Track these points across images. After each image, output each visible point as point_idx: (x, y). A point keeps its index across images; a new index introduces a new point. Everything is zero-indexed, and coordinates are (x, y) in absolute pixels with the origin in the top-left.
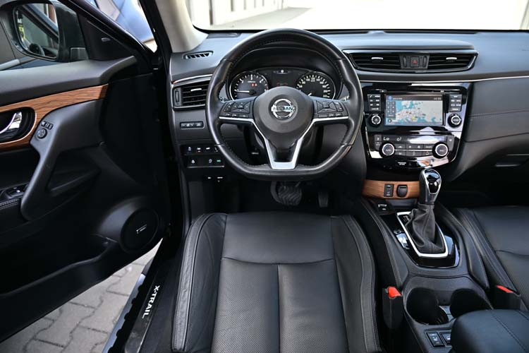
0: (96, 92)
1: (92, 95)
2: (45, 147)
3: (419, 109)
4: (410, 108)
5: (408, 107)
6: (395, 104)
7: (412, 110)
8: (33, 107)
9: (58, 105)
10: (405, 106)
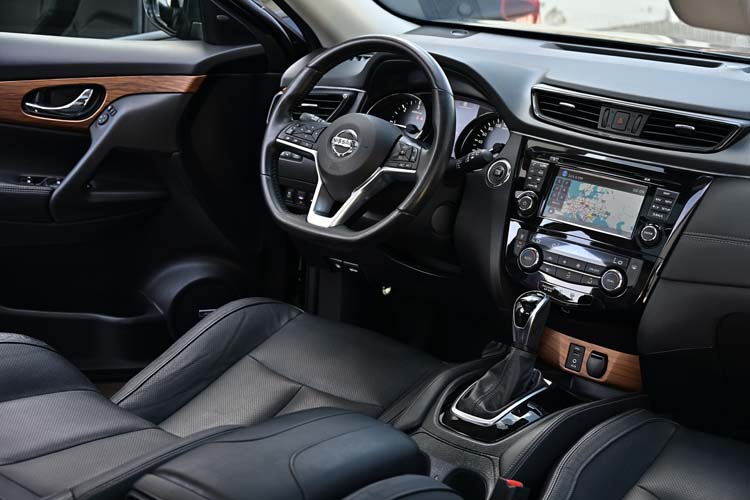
0: (183, 83)
1: (179, 85)
2: (99, 135)
3: (603, 201)
4: (590, 197)
5: (587, 194)
6: (569, 185)
7: (591, 202)
8: (106, 86)
9: (134, 89)
10: (583, 192)
